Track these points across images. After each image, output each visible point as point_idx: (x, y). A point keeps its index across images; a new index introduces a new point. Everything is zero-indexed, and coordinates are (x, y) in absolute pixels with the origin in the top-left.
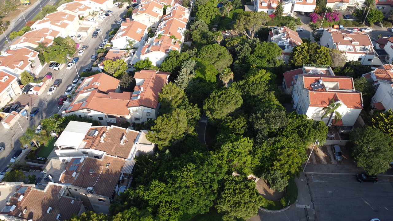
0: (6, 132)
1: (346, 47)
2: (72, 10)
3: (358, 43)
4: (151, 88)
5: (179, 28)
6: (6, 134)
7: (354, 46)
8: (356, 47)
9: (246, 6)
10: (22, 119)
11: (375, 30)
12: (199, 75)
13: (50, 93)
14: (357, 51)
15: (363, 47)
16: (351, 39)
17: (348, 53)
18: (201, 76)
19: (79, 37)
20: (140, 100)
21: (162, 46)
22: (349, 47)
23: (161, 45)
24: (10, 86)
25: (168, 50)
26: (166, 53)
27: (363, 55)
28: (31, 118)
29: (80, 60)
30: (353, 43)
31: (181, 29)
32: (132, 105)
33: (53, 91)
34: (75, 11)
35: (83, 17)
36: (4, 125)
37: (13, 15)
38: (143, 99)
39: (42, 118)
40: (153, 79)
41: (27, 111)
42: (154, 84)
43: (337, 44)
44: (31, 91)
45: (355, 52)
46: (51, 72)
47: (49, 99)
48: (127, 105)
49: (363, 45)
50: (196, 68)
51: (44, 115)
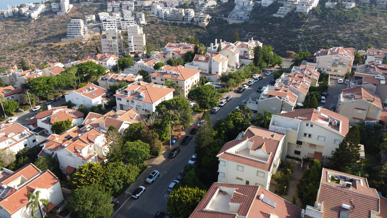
1: (6, 143)
7: (11, 138)
11: (19, 116)
14: (18, 141)
15: (20, 134)
17: (10, 146)
22: (7, 141)
27: (26, 140)
30: (9, 136)
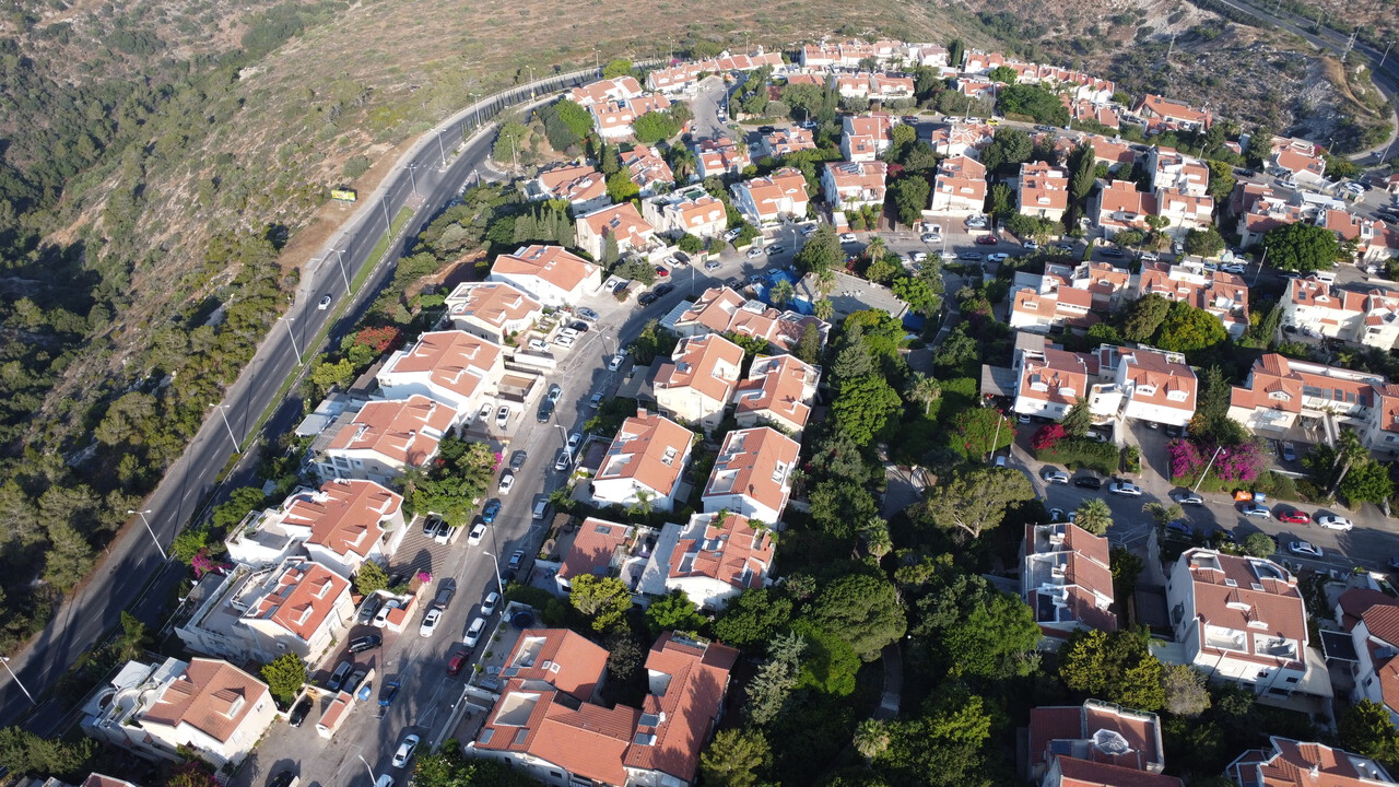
0: (323, 746)
2: (488, 315)
3: (1265, 626)
4: (686, 712)
5: (779, 463)
6: (323, 756)
8: (1257, 636)
9: (986, 368)
10: (360, 712)
12: (810, 678)
13: (427, 631)
16: (1247, 608)
18: (814, 682)
19: (502, 417)
20: (656, 751)
21: (726, 559)
23: (722, 552)
24: (334, 610)
25: (738, 574)
26: (734, 583)
28: (382, 712)
29: (504, 510)
31: (784, 465)
32: (636, 762)
33: (435, 625)
34: (498, 321)
35: (515, 334)
36: (320, 731)
37: (310, 243)
38: (664, 748)
39: (408, 719)
40: (694, 681)
41: (369, 685)
42: (694, 698)
43: (1203, 620)
44: (380, 619)
45: (1251, 658)
46: (430, 549)
47: (424, 650)
48: (623, 757)
49: (1280, 635)
50: (802, 656)
51: (413, 707)
